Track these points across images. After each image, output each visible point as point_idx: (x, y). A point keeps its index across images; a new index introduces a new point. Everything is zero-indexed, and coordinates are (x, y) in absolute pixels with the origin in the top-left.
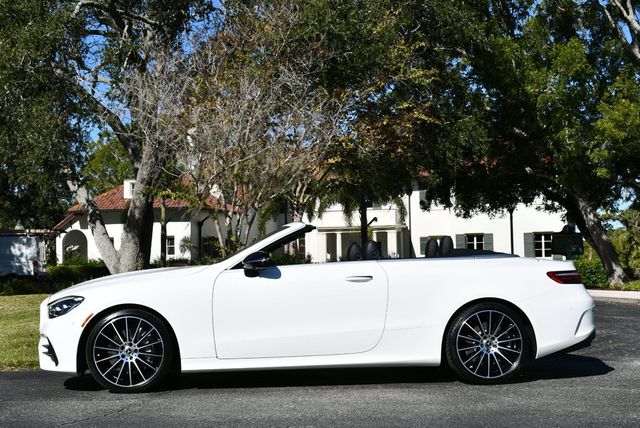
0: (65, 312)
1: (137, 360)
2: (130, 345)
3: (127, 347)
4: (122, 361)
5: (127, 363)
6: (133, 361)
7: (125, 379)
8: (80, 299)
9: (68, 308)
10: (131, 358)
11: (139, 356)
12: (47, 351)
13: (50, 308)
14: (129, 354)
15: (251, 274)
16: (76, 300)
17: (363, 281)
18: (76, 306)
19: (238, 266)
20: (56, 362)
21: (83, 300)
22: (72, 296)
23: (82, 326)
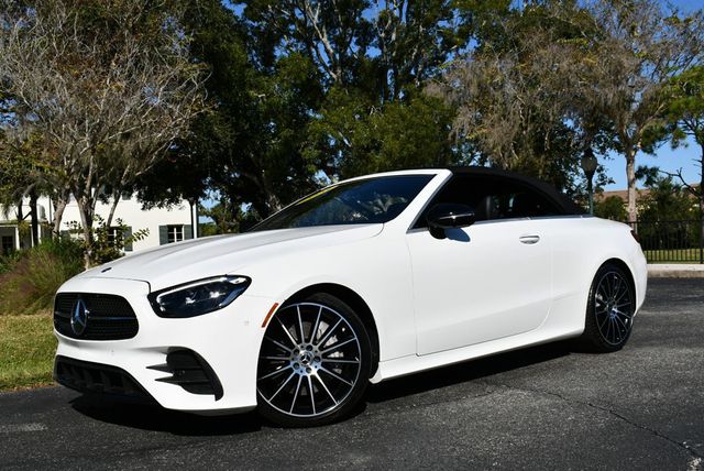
0: (213, 306)
1: (319, 372)
2: (310, 348)
3: (302, 352)
4: (297, 376)
5: (305, 378)
6: (314, 372)
8: (241, 280)
9: (222, 299)
10: (308, 370)
11: (323, 365)
12: (170, 375)
13: (158, 300)
14: (305, 362)
15: (438, 234)
16: (234, 282)
17: (533, 242)
18: (241, 293)
19: (419, 224)
20: (218, 392)
21: (248, 281)
22: (226, 276)
23: (263, 326)
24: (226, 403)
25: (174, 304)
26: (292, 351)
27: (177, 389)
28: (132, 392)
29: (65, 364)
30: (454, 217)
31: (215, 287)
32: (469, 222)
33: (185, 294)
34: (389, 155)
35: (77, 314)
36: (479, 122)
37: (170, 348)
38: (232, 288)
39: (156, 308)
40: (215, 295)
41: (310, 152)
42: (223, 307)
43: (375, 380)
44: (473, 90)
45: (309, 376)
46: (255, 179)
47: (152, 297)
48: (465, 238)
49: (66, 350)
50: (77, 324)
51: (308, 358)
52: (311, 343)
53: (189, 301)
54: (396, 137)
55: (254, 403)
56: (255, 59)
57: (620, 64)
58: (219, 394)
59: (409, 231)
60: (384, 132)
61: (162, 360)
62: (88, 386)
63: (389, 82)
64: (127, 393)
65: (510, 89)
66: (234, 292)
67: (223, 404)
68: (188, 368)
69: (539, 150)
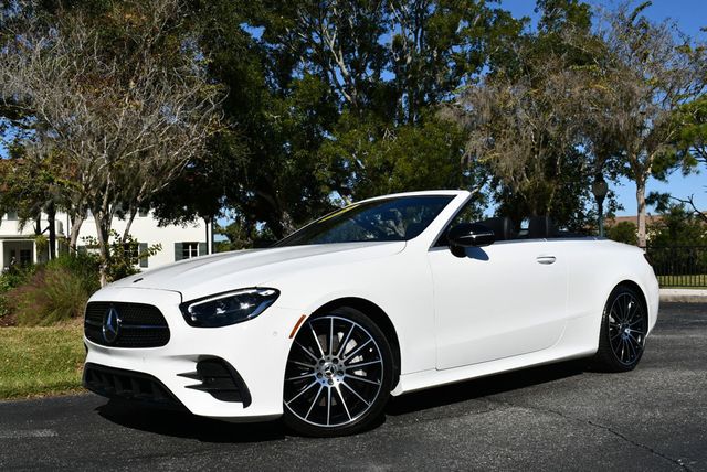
0: (243, 317)
1: (341, 385)
2: (335, 361)
3: (328, 364)
4: (318, 385)
5: (325, 389)
7: (319, 414)
8: (270, 292)
10: (330, 381)
11: (345, 380)
12: (200, 382)
13: (190, 310)
14: (329, 374)
15: (459, 253)
16: (263, 294)
17: (550, 263)
18: (270, 305)
19: (440, 242)
20: (246, 400)
21: (277, 293)
22: (255, 288)
23: (291, 337)
24: (254, 410)
25: (205, 314)
26: (318, 361)
27: (206, 397)
28: (161, 398)
29: (94, 372)
30: (474, 236)
31: (244, 298)
32: (489, 241)
33: (216, 304)
34: (402, 177)
35: (109, 322)
36: (491, 146)
37: (201, 356)
38: (261, 300)
39: (187, 317)
40: (245, 306)
41: (324, 173)
42: (252, 318)
43: (396, 392)
44: (486, 115)
45: (330, 387)
46: (269, 198)
47: (183, 307)
48: (485, 257)
49: (95, 357)
50: (108, 332)
51: (332, 370)
52: (337, 357)
53: (220, 311)
54: (409, 160)
55: (281, 411)
56: (273, 80)
57: (631, 91)
58: (247, 401)
59: (431, 249)
60: (397, 155)
61: (192, 367)
62: (118, 393)
63: (404, 105)
64: (156, 399)
65: (522, 114)
66: (264, 304)
67: (251, 411)
68: (217, 376)
69: (550, 174)
